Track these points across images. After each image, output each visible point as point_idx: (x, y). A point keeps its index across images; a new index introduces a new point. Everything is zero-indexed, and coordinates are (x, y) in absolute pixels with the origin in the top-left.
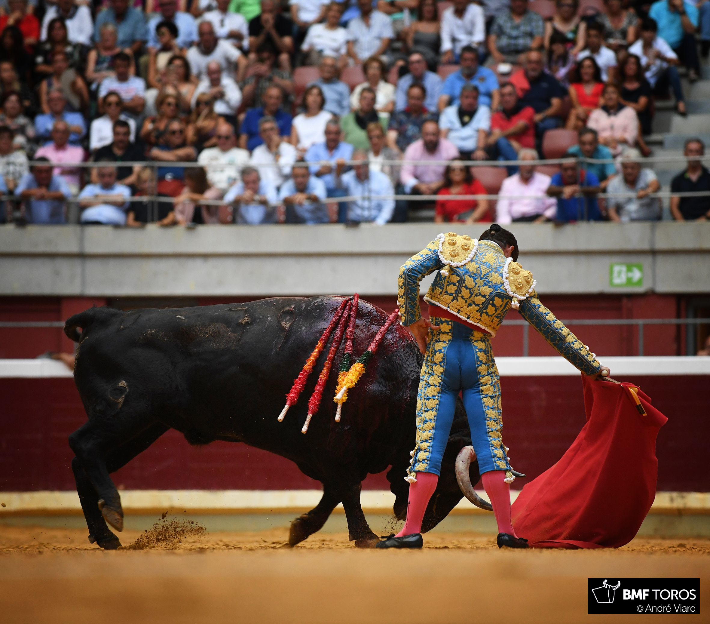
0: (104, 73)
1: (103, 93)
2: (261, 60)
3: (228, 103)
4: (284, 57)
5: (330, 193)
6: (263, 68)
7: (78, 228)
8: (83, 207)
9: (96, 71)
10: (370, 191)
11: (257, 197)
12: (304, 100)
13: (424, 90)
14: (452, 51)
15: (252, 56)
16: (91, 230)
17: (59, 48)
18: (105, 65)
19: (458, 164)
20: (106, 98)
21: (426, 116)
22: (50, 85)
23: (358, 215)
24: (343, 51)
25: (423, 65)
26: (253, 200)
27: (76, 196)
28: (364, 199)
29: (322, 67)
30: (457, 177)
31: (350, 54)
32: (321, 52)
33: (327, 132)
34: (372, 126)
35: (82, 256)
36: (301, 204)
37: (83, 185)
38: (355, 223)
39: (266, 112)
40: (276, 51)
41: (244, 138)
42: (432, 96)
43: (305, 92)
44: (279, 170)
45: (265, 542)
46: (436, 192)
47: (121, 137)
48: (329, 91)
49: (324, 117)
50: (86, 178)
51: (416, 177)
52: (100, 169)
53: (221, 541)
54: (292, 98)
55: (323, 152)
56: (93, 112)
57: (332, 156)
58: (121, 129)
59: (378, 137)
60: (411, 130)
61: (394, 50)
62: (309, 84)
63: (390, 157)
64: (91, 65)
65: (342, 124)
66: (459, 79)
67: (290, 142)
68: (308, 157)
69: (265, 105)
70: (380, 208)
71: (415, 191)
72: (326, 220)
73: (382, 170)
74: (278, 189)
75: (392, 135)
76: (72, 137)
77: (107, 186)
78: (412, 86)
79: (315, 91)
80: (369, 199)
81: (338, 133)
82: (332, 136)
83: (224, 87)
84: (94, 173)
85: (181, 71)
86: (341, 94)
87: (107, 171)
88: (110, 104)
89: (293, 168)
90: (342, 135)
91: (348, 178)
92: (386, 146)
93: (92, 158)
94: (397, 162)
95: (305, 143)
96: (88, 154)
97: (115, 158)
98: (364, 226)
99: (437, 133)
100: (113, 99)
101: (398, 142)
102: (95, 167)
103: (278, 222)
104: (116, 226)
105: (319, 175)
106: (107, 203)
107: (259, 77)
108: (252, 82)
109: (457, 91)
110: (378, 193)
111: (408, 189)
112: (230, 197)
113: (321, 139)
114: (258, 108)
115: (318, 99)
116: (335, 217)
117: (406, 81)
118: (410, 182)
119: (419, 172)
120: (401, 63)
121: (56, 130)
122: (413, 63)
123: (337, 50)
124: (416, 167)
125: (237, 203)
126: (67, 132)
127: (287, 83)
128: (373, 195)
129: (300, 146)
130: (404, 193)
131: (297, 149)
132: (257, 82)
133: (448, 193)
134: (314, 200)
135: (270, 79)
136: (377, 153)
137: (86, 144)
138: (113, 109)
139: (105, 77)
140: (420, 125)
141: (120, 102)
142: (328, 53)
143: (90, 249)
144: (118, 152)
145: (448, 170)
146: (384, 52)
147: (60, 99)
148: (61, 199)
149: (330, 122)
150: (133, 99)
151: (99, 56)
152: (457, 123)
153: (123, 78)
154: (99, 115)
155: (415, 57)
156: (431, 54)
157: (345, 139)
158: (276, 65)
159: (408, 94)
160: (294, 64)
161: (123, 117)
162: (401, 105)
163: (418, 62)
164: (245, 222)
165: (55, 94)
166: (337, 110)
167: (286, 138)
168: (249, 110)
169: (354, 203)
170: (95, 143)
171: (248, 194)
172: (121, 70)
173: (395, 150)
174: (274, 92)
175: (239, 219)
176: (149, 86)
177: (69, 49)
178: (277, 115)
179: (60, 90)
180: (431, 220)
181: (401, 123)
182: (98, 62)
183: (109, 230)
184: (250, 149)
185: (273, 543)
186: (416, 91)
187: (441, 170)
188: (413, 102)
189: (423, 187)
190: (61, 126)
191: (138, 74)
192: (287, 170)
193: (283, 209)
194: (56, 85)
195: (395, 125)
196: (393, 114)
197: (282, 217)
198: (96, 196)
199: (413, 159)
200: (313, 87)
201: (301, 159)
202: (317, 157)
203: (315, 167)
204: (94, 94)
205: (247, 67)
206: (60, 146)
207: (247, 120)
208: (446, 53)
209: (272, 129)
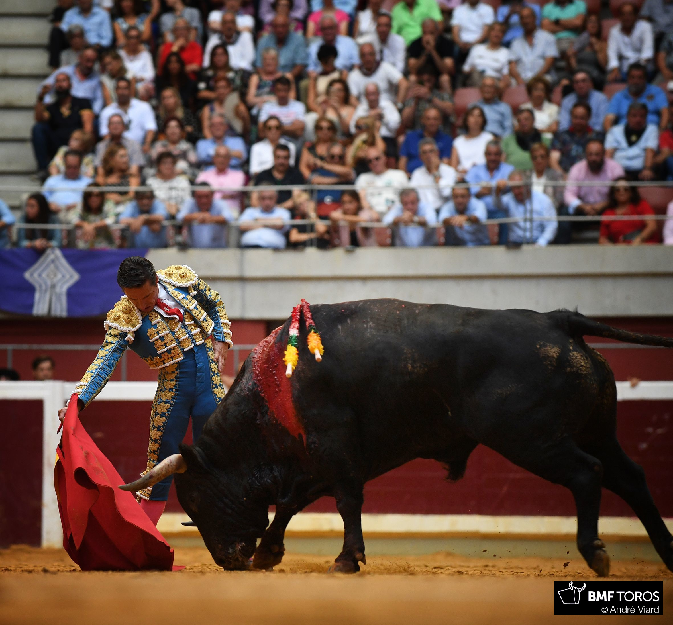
0: (266, 97)
1: (263, 117)
2: (420, 82)
3: (387, 125)
4: (445, 79)
5: (491, 214)
6: (423, 90)
7: (237, 252)
8: (243, 231)
9: (258, 95)
10: (531, 212)
11: (416, 219)
12: (465, 121)
13: (589, 110)
14: (619, 69)
15: (413, 78)
16: (251, 253)
17: (221, 74)
18: (267, 89)
19: (622, 184)
20: (265, 123)
21: (592, 135)
22: (212, 110)
23: (519, 237)
24: (506, 71)
25: (589, 84)
26: (412, 221)
27: (237, 219)
28: (525, 220)
29: (482, 88)
30: (623, 197)
31: (513, 74)
32: (482, 72)
33: (487, 153)
34: (536, 146)
35: (242, 279)
36: (461, 227)
37: (243, 207)
38: (516, 245)
39: (426, 134)
40: (437, 73)
41: (403, 160)
42: (598, 116)
43: (466, 113)
44: (439, 191)
45: (426, 566)
46: (601, 212)
47: (281, 161)
48: (490, 112)
49: (486, 138)
50: (246, 202)
51: (580, 197)
52: (260, 192)
53: (382, 565)
54: (453, 119)
55: (483, 174)
56: (253, 136)
57: (492, 177)
58: (281, 153)
59: (542, 157)
60: (575, 149)
61: (558, 70)
62: (470, 105)
63: (553, 178)
64: (252, 90)
65: (502, 145)
66: (626, 97)
67: (450, 164)
68: (468, 178)
69: (424, 127)
70: (542, 228)
71: (579, 211)
72: (487, 241)
73: (545, 191)
74: (438, 211)
75: (555, 155)
76: (233, 162)
77: (267, 210)
78: (576, 106)
79: (476, 112)
80: (531, 220)
81: (499, 153)
82: (493, 157)
83: (383, 109)
84: (255, 197)
85: (342, 94)
86: (502, 115)
87: (267, 194)
88: (270, 128)
89: (453, 189)
90: (504, 156)
91: (507, 199)
92: (548, 166)
93: (252, 182)
94: (560, 183)
95: (466, 164)
96: (249, 178)
97: (275, 182)
98: (525, 248)
99: (603, 152)
100: (273, 123)
101: (561, 162)
102: (255, 191)
103: (437, 245)
104: (276, 249)
105: (479, 196)
106: (266, 226)
107: (418, 99)
108: (412, 103)
109: (624, 109)
110: (539, 213)
111: (571, 210)
112: (389, 219)
113: (481, 160)
114: (418, 130)
115: (480, 120)
116: (496, 239)
117: (570, 101)
118: (573, 202)
119: (582, 193)
120: (565, 82)
121: (218, 155)
122: (577, 82)
123: (499, 71)
124: (579, 188)
125: (396, 224)
126: (228, 157)
127: (447, 105)
128: (535, 216)
129: (460, 168)
130: (567, 214)
131: (457, 170)
132: (417, 104)
133: (614, 214)
134: (474, 221)
135: (430, 101)
136: (540, 174)
137: (246, 168)
138: (273, 133)
139: (265, 102)
140: (584, 144)
141: (280, 127)
142: (490, 73)
143: (249, 273)
144: (278, 176)
145: (613, 191)
146: (547, 71)
147: (221, 124)
148: (223, 223)
149: (490, 143)
150: (293, 123)
151: (260, 80)
152: (624, 143)
153: (283, 102)
154: (259, 139)
155: (580, 76)
156: (595, 73)
157: (507, 160)
158: (437, 86)
159: (572, 113)
160: (454, 86)
161: (282, 141)
162: (565, 124)
163: (583, 81)
164: (404, 245)
165: (217, 119)
166: (498, 131)
167: (445, 160)
168: (409, 132)
169: (516, 224)
170: (256, 168)
171: (407, 215)
172: (282, 94)
173: (559, 171)
174: (432, 113)
175: (397, 242)
176: (309, 110)
177: (231, 75)
178: (437, 136)
179: (222, 116)
180: (595, 241)
181: (564, 143)
182: (260, 87)
183: (268, 253)
184: (409, 171)
185: (435, 568)
186: (580, 110)
187: (606, 190)
188: (577, 121)
189: (588, 208)
190: (222, 151)
191: (298, 98)
192: (447, 192)
193: (443, 231)
194: (218, 109)
195: (558, 145)
196: (556, 134)
197: (442, 240)
198: (256, 220)
199: (577, 180)
200: (475, 107)
201: (462, 181)
202: (477, 178)
203: (475, 188)
204: (254, 119)
205: (408, 89)
206: (221, 171)
207: (407, 142)
208: (613, 70)
209: (431, 151)
